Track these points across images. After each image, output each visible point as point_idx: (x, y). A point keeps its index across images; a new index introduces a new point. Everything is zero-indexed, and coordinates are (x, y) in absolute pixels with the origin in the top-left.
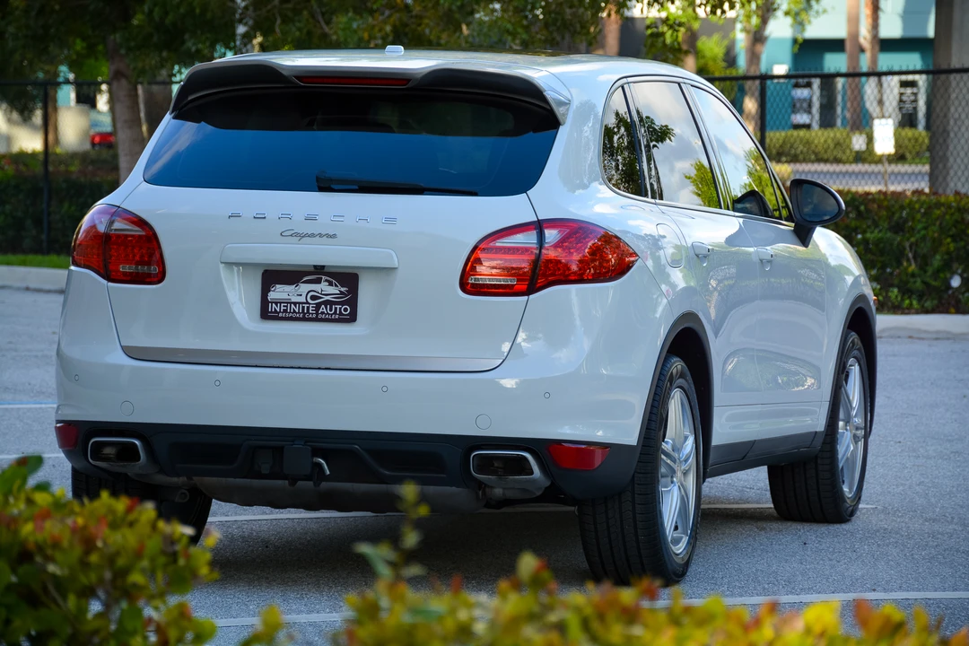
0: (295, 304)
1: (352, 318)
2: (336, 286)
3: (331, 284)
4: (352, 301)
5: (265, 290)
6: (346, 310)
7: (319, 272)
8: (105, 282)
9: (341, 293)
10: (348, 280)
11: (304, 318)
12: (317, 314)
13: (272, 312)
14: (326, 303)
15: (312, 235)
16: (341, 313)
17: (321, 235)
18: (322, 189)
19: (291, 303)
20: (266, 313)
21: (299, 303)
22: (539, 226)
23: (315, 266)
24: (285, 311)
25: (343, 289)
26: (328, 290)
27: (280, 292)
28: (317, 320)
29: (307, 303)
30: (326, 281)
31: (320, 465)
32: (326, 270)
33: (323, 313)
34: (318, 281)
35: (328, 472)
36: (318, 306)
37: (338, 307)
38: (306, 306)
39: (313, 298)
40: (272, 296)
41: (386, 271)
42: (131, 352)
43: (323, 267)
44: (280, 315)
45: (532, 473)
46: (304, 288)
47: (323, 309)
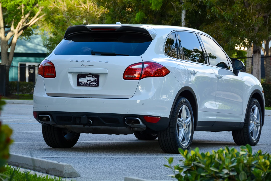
0: (85, 82)
1: (98, 85)
2: (94, 78)
3: (93, 77)
4: (98, 82)
5: (78, 79)
6: (96, 84)
7: (90, 75)
8: (43, 78)
9: (95, 79)
10: (97, 76)
11: (87, 86)
12: (90, 85)
13: (79, 84)
14: (92, 82)
15: (89, 65)
16: (95, 84)
17: (90, 65)
18: (93, 55)
19: (84, 82)
20: (78, 85)
21: (86, 82)
22: (143, 63)
23: (89, 73)
24: (83, 84)
25: (96, 79)
26: (92, 79)
27: (82, 79)
29: (88, 82)
30: (92, 77)
31: (90, 121)
32: (92, 74)
33: (91, 84)
34: (90, 77)
35: (92, 123)
36: (90, 83)
37: (95, 83)
39: (89, 81)
40: (80, 80)
41: (106, 74)
42: (48, 94)
44: (81, 85)
45: (140, 123)
46: (87, 78)
47: (91, 83)
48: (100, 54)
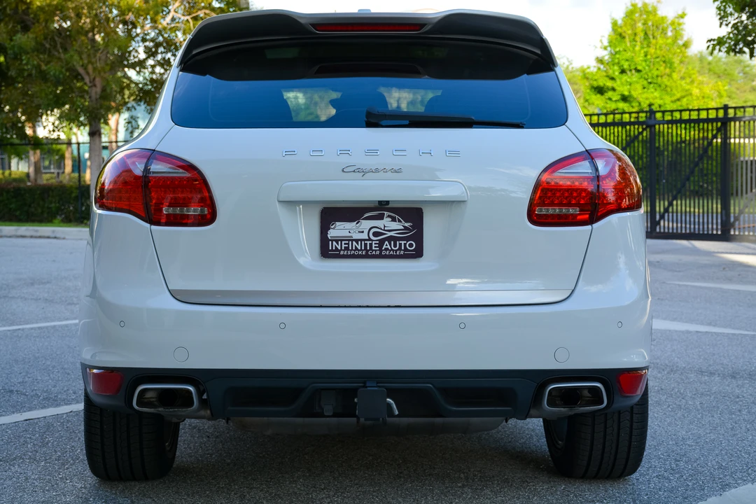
0: (357, 241)
1: (418, 253)
2: (400, 221)
3: (394, 220)
4: (418, 237)
5: (324, 229)
6: (411, 245)
7: (381, 208)
8: (148, 225)
9: (406, 228)
10: (412, 214)
11: (367, 255)
12: (381, 250)
13: (332, 250)
14: (390, 239)
15: (377, 171)
16: (406, 249)
17: (385, 170)
18: (370, 125)
19: (352, 240)
20: (327, 250)
21: (361, 240)
22: (589, 156)
23: (380, 202)
24: (347, 249)
25: (407, 225)
26: (391, 225)
27: (340, 230)
28: (380, 256)
29: (370, 239)
30: (389, 216)
31: (389, 405)
32: (390, 206)
33: (386, 249)
34: (380, 217)
35: (397, 411)
36: (381, 243)
37: (403, 242)
38: (368, 242)
39: (376, 234)
40: (332, 233)
41: (455, 204)
42: (179, 296)
43: (388, 202)
44: (342, 253)
46: (366, 225)
47: (386, 245)
48: (407, 122)
